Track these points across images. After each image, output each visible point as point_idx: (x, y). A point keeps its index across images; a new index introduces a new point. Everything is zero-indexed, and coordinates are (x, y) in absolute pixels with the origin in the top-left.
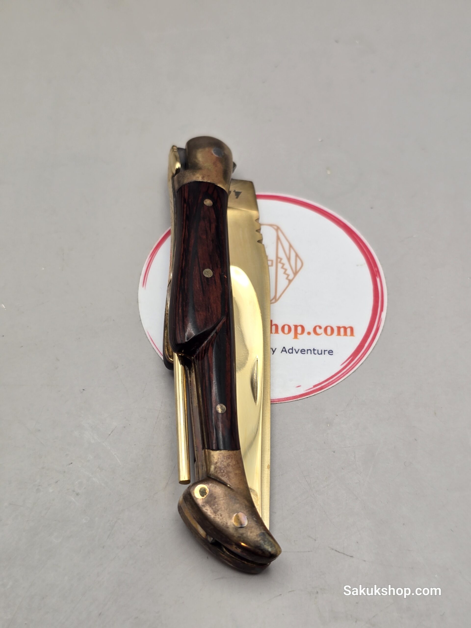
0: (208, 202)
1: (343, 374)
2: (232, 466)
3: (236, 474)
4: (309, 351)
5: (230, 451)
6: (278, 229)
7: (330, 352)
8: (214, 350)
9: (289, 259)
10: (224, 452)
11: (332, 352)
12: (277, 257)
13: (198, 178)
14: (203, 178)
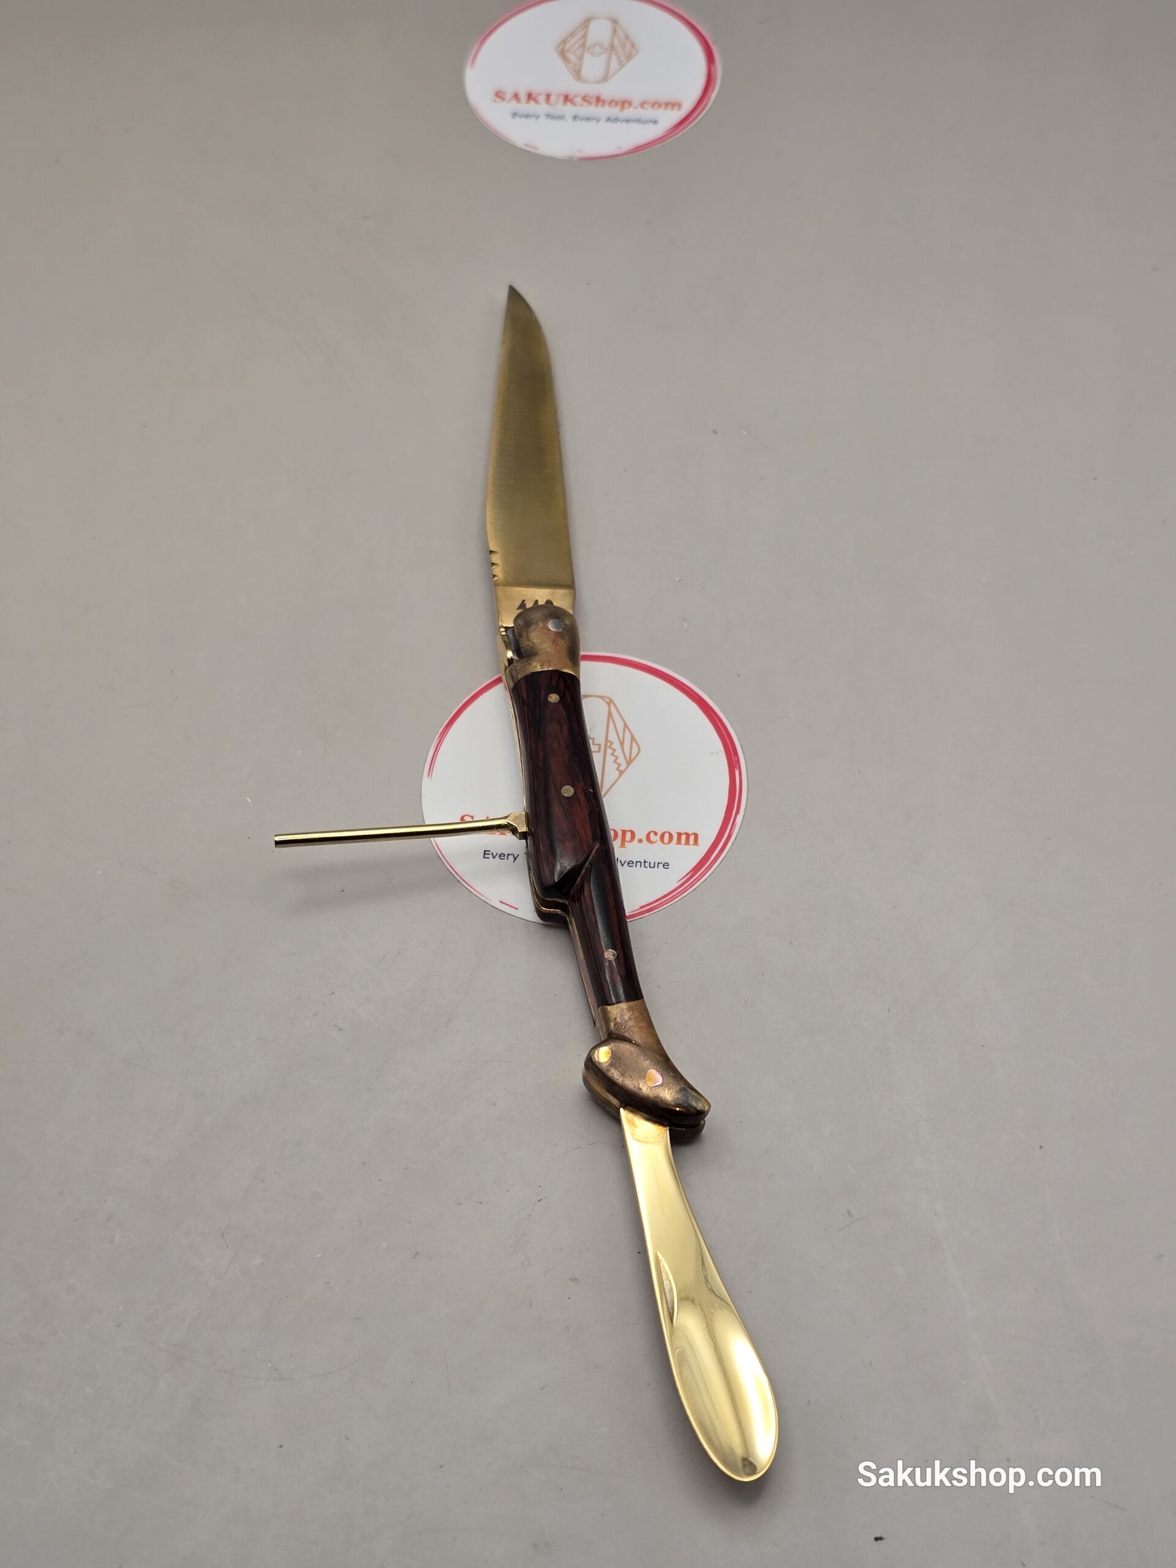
0: (554, 698)
1: (680, 892)
2: (634, 1019)
3: (640, 1028)
4: (639, 864)
5: (629, 1003)
6: (610, 702)
7: (666, 865)
8: (592, 886)
9: (622, 744)
10: (624, 1005)
11: (668, 865)
12: (607, 740)
13: (536, 667)
14: (542, 666)
